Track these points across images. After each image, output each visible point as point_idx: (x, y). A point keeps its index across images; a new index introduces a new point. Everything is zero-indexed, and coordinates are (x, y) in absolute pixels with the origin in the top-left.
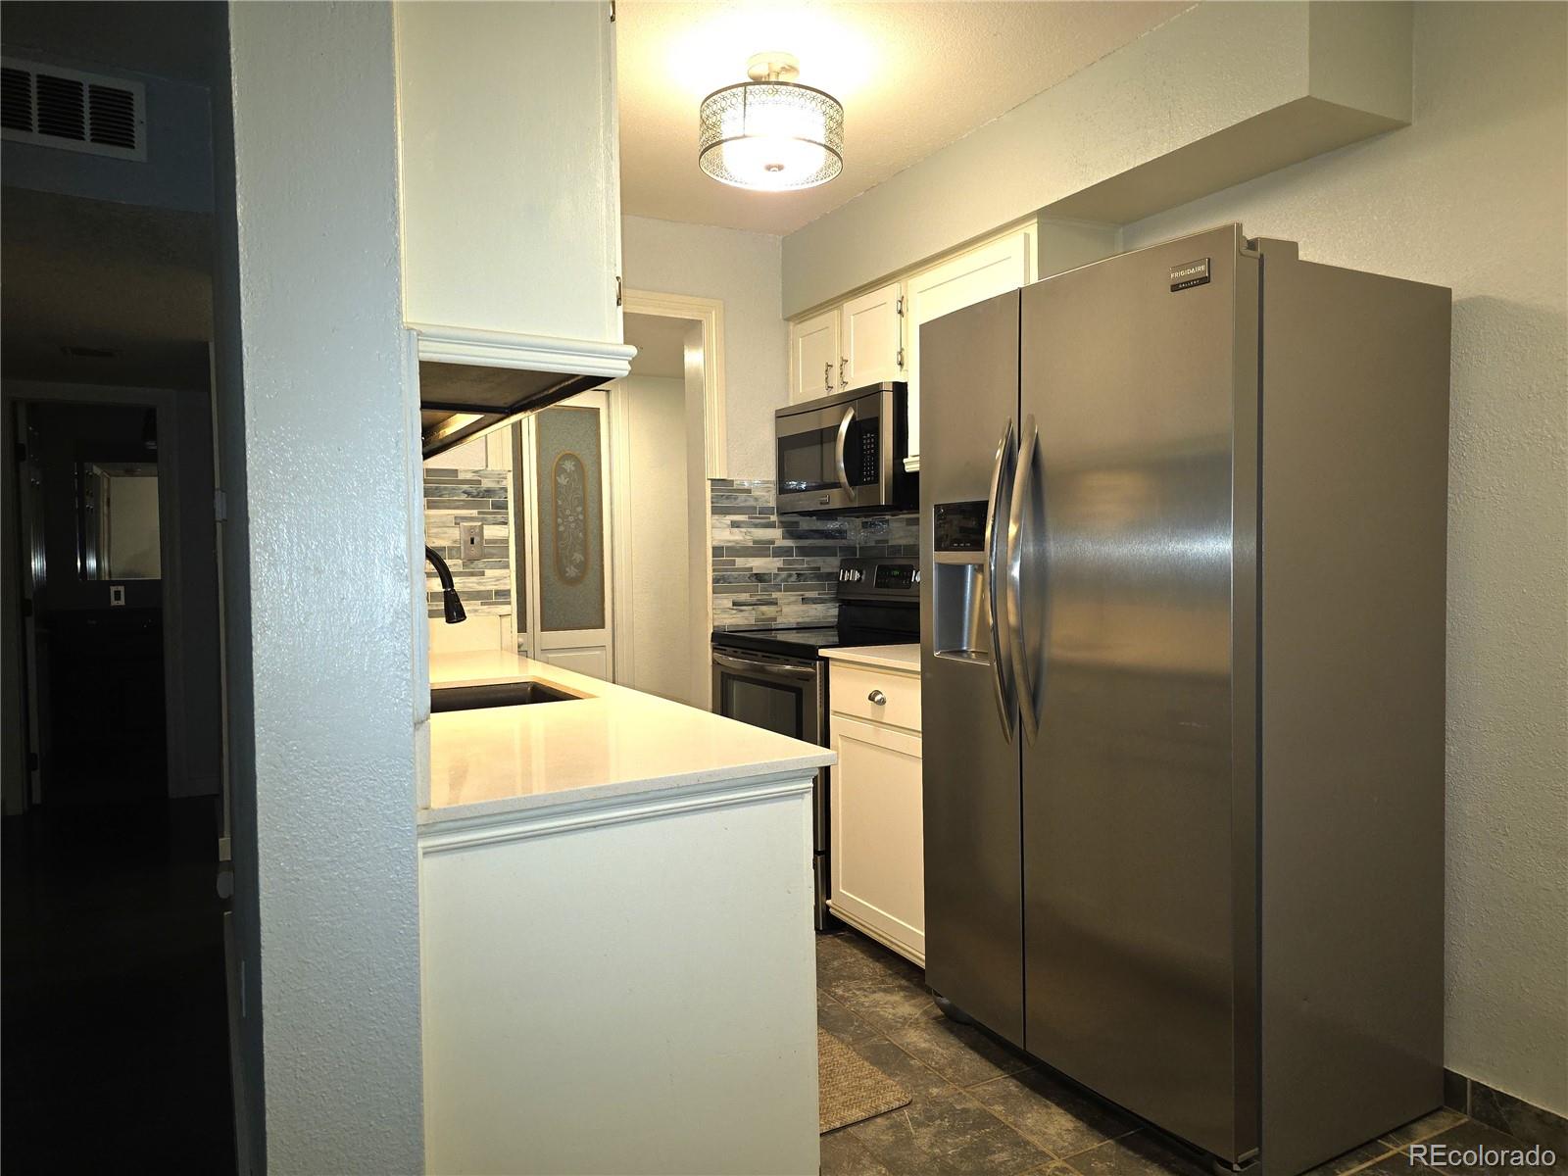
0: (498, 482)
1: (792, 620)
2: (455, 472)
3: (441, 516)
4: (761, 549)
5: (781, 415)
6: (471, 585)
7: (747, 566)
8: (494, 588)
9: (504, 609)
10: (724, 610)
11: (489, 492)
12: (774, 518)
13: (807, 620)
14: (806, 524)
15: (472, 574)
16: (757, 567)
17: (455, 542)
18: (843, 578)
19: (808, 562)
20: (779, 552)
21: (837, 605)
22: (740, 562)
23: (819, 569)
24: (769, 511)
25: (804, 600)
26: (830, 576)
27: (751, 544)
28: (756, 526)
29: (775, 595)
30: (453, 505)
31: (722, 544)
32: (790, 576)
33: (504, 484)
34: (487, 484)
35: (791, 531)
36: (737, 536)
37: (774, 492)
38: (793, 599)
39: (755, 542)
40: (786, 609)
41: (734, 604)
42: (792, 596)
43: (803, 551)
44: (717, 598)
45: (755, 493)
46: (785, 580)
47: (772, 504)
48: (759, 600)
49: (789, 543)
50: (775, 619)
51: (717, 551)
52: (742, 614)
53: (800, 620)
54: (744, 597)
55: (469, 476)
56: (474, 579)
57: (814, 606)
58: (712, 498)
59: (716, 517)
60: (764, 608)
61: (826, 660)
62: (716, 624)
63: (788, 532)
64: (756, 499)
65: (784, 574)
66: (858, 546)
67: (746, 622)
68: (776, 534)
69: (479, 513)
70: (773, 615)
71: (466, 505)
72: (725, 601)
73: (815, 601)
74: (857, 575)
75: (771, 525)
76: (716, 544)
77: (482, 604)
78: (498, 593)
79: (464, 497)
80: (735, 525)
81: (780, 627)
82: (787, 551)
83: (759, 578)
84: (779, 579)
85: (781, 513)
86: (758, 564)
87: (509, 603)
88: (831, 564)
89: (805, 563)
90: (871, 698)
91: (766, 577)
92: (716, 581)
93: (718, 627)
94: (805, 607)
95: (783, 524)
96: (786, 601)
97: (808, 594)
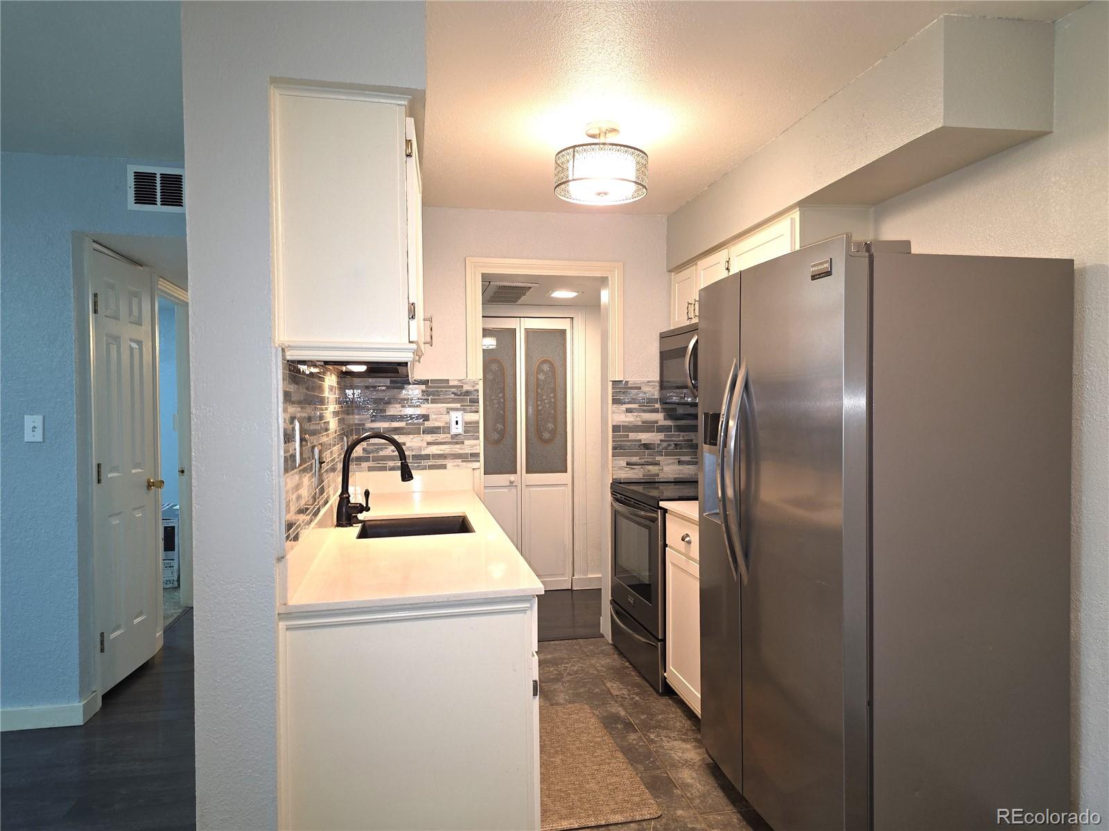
0: (473, 386)
1: (671, 476)
2: (447, 381)
3: (438, 408)
4: (647, 427)
5: (663, 336)
6: (456, 450)
7: (637, 439)
8: (469, 452)
9: (476, 465)
10: (621, 468)
11: (468, 393)
12: (658, 406)
13: (681, 476)
14: (681, 411)
15: (457, 443)
16: (647, 439)
17: (447, 423)
19: (683, 436)
20: (661, 429)
22: (632, 436)
23: (692, 440)
24: (655, 401)
25: (680, 462)
27: (640, 424)
28: (644, 411)
29: (658, 458)
30: (446, 401)
31: (619, 424)
32: (670, 445)
33: (477, 387)
34: (466, 388)
35: (670, 413)
36: (630, 419)
37: (657, 388)
38: (671, 461)
39: (643, 422)
40: (666, 469)
41: (628, 464)
42: (670, 459)
43: (680, 429)
44: (615, 459)
45: (644, 389)
46: (666, 448)
47: (657, 396)
48: (645, 462)
49: (669, 423)
50: (658, 475)
51: (616, 428)
52: (635, 471)
53: (677, 476)
54: (635, 459)
55: (456, 383)
56: (458, 446)
57: (688, 466)
58: (613, 393)
59: (615, 406)
60: (650, 467)
61: (665, 511)
62: (614, 477)
63: (668, 415)
64: (645, 393)
65: (665, 444)
67: (636, 476)
68: (659, 417)
69: (461, 406)
70: (657, 472)
71: (454, 401)
72: (621, 462)
73: (688, 463)
75: (656, 411)
76: (615, 423)
77: (462, 461)
78: (472, 455)
79: (453, 396)
80: (629, 411)
81: (661, 480)
82: (667, 429)
83: (647, 446)
84: (661, 448)
85: (663, 403)
86: (645, 437)
87: (479, 461)
89: (681, 437)
90: (683, 540)
91: (651, 446)
92: (614, 448)
93: (616, 479)
94: (681, 467)
95: (664, 410)
96: (666, 462)
97: (683, 458)
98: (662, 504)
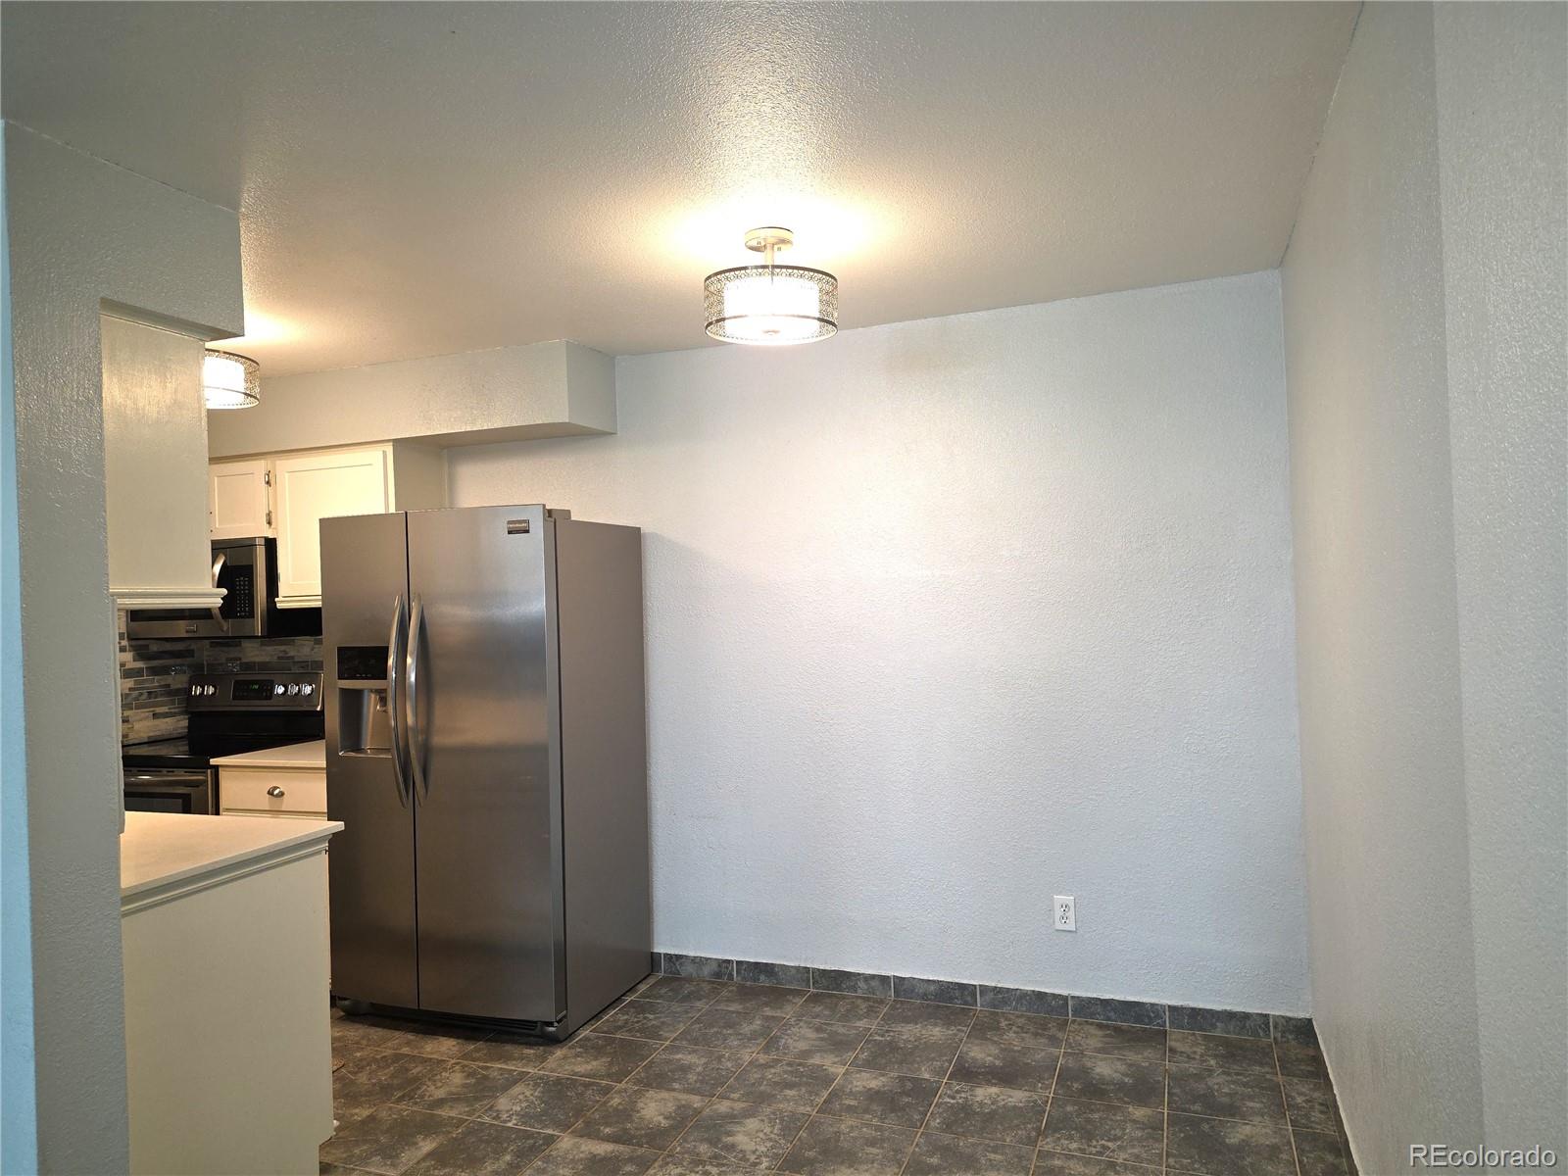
1: (142, 734)
12: (124, 643)
13: (157, 733)
14: (154, 647)
18: (195, 692)
19: (158, 681)
20: (131, 674)
21: (187, 717)
23: (169, 686)
25: (155, 716)
26: (177, 692)
32: (142, 694)
35: (141, 654)
37: (124, 619)
38: (146, 715)
40: (137, 726)
42: (145, 713)
43: (154, 671)
46: (137, 699)
47: (123, 629)
49: (140, 665)
53: (151, 734)
57: (167, 720)
61: (216, 768)
63: (138, 654)
65: (138, 693)
66: (205, 663)
68: (127, 658)
73: (165, 715)
74: (211, 690)
81: (131, 742)
82: (138, 672)
84: (130, 699)
85: (130, 639)
88: (177, 681)
89: (155, 682)
90: (270, 793)
94: (157, 722)
95: (134, 648)
96: (138, 718)
97: (159, 710)
98: (213, 761)
